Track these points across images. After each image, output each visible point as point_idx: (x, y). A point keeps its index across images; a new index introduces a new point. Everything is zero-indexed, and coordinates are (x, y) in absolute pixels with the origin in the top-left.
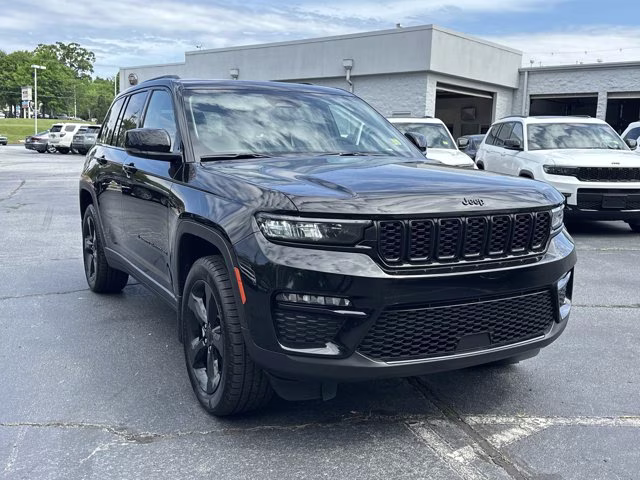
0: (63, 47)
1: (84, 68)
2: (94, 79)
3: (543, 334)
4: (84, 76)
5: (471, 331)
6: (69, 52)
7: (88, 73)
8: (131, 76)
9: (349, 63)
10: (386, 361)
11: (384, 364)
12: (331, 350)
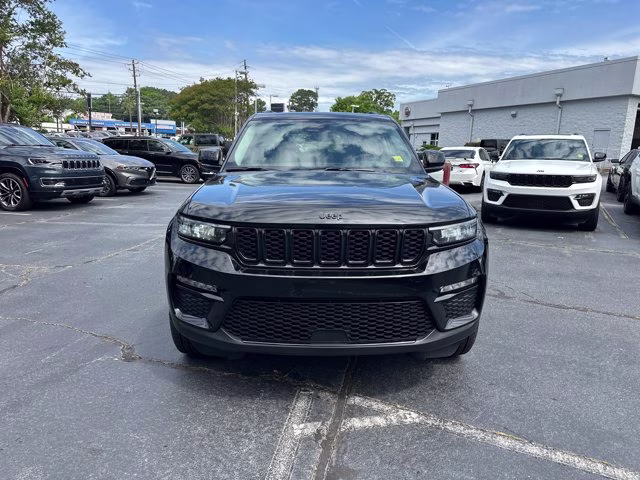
0: (377, 92)
1: (388, 105)
2: (394, 111)
3: (415, 340)
4: (388, 110)
5: (323, 326)
6: (380, 95)
7: (390, 108)
8: (407, 109)
9: (560, 92)
10: (243, 339)
11: (239, 342)
12: (203, 324)
